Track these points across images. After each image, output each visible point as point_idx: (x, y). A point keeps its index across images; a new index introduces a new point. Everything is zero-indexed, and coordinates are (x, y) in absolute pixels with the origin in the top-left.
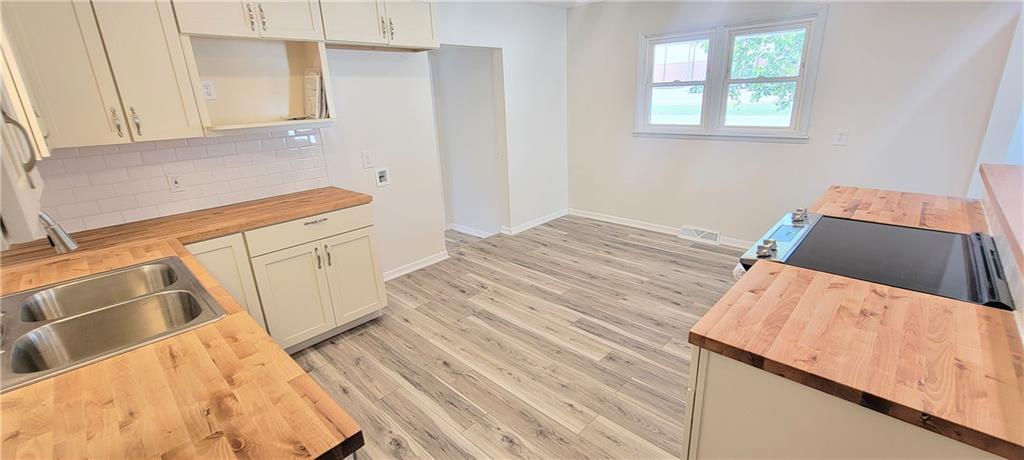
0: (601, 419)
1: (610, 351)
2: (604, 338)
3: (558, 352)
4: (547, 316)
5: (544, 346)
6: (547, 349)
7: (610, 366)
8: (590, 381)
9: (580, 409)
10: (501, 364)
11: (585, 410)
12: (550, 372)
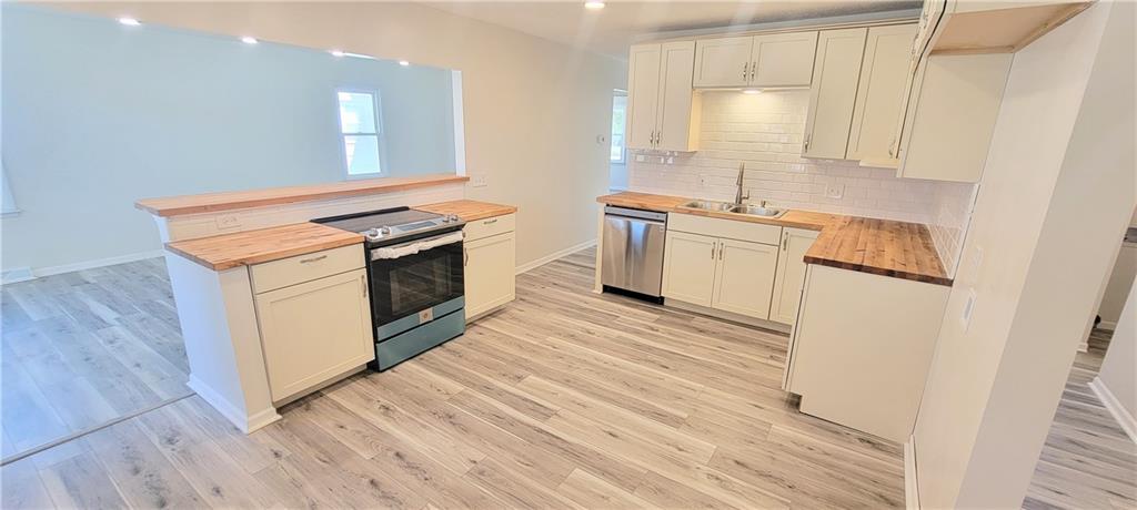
0: (535, 343)
1: (519, 385)
2: (520, 397)
3: (568, 381)
4: (587, 422)
5: (584, 386)
7: (521, 372)
8: (540, 361)
9: (550, 347)
10: (617, 369)
11: (545, 347)
12: (573, 366)
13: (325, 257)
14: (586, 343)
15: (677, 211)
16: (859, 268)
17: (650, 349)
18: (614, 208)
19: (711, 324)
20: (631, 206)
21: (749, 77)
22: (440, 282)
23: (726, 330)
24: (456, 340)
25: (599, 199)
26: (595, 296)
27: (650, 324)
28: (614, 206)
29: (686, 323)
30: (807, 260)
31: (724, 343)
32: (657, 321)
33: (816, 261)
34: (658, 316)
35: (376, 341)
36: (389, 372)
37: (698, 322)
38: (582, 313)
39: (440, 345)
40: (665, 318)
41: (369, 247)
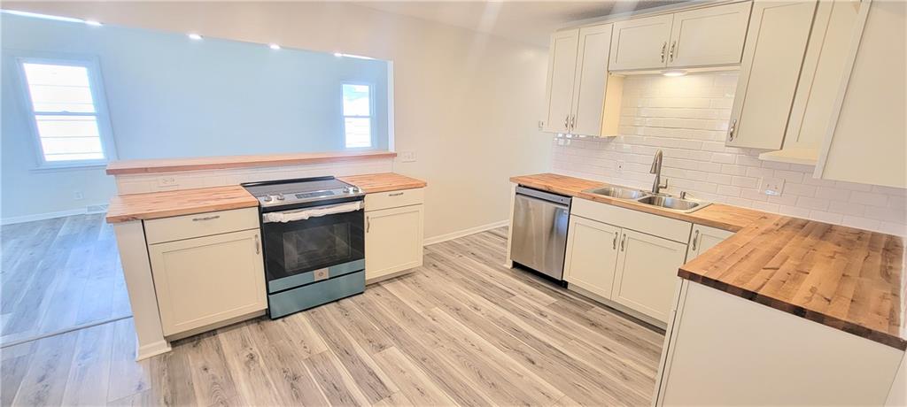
0: (419, 311)
1: (377, 355)
2: (369, 369)
3: (424, 360)
5: (436, 369)
6: (434, 364)
7: (388, 340)
8: (411, 332)
9: (429, 318)
10: (480, 355)
11: (426, 317)
12: (439, 343)
13: (217, 217)
14: (466, 319)
15: (582, 196)
16: (751, 296)
17: (527, 336)
18: (526, 190)
19: (608, 318)
20: (540, 188)
21: (669, 59)
22: (342, 244)
23: (621, 327)
24: (354, 298)
25: (512, 179)
26: (504, 271)
27: (542, 308)
28: (525, 187)
29: (581, 312)
30: (682, 273)
31: (612, 343)
32: (552, 306)
33: (693, 277)
34: (554, 300)
35: (268, 294)
36: (280, 321)
37: (596, 313)
38: (482, 287)
39: (337, 301)
40: (562, 303)
41: (263, 211)
